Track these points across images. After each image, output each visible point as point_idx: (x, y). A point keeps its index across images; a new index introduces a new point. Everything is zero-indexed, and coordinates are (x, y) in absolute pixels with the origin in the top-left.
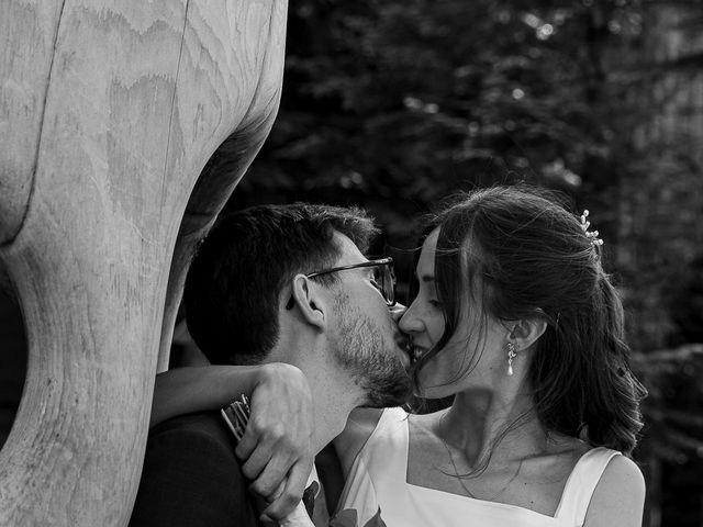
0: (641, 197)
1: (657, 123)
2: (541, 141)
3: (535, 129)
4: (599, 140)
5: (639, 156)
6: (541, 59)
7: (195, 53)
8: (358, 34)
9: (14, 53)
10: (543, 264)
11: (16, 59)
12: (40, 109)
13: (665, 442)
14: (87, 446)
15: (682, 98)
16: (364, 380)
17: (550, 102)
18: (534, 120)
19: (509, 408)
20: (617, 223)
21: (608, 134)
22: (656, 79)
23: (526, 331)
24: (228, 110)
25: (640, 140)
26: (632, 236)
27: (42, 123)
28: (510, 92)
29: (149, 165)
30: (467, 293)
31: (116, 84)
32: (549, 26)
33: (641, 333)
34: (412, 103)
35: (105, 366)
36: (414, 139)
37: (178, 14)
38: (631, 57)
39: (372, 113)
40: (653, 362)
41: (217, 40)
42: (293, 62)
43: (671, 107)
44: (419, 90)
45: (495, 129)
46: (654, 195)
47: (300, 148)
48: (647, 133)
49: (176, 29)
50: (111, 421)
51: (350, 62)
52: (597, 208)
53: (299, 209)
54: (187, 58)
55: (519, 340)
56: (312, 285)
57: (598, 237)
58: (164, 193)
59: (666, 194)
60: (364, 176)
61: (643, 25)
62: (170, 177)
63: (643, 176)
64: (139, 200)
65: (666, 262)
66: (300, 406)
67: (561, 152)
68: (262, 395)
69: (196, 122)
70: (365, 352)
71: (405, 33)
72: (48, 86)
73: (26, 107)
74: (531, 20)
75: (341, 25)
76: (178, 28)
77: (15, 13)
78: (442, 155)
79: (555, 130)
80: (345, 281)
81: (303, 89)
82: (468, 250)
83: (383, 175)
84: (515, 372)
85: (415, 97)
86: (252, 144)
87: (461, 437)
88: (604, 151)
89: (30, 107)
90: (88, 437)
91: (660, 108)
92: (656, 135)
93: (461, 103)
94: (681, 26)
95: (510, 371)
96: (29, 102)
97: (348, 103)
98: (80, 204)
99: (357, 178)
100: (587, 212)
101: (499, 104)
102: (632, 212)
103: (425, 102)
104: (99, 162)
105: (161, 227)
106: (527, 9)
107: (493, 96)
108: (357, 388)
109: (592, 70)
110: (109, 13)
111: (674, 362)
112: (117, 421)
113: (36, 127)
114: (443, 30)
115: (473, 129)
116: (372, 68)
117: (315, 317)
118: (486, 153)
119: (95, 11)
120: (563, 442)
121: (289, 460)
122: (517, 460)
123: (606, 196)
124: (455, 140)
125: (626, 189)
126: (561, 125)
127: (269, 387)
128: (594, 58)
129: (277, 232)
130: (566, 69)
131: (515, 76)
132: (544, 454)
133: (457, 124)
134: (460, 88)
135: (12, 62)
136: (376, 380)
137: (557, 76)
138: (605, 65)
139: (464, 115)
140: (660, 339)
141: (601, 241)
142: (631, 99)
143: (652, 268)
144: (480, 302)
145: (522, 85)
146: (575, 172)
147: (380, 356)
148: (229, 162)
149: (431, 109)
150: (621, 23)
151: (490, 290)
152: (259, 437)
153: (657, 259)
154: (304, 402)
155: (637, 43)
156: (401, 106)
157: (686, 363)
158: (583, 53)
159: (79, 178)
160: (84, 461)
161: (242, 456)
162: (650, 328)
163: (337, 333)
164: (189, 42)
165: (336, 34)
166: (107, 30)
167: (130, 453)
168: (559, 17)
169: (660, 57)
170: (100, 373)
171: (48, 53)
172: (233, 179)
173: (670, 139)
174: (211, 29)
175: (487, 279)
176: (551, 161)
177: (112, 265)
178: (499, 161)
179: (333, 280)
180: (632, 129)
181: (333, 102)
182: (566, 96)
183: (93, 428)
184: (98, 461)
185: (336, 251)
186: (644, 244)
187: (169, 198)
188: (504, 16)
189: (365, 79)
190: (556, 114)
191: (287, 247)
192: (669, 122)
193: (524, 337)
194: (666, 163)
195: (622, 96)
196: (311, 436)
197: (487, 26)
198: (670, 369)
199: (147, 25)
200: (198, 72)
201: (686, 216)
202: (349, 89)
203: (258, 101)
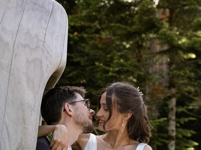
0: (151, 84)
1: (154, 67)
2: (127, 71)
3: (126, 69)
4: (141, 71)
5: (150, 75)
6: (127, 53)
7: (46, 53)
8: (84, 48)
9: (3, 54)
10: (131, 100)
11: (4, 55)
12: (10, 67)
13: (158, 140)
14: (23, 144)
15: (160, 61)
16: (82, 128)
17: (129, 62)
18: (125, 66)
19: (122, 134)
20: (145, 90)
21: (143, 70)
22: (154, 57)
23: (127, 116)
24: (54, 66)
25: (150, 71)
26: (149, 93)
27: (10, 70)
28: (120, 60)
29: (36, 79)
30: (114, 107)
31: (28, 60)
32: (129, 45)
33: (152, 116)
34: (97, 63)
35: (26, 126)
36: (97, 72)
37: (42, 44)
38: (148, 52)
39: (87, 66)
40: (154, 122)
41: (51, 50)
42: (69, 54)
43: (158, 63)
44: (98, 60)
45: (117, 69)
46: (154, 84)
47: (71, 75)
48: (152, 69)
49: (41, 47)
50: (28, 139)
51: (82, 54)
52: (141, 87)
53: (67, 87)
54: (44, 54)
55: (126, 118)
56: (70, 106)
57: (142, 93)
58: (39, 85)
59: (157, 83)
60: (86, 80)
61: (151, 44)
62: (41, 82)
63: (151, 79)
64: (34, 87)
65: (157, 99)
66: (64, 134)
67: (132, 74)
68: (55, 132)
69: (46, 69)
70: (82, 121)
71: (95, 47)
72: (12, 61)
73: (7, 66)
74: (124, 43)
75: (80, 46)
76: (42, 47)
77: (4, 44)
78: (104, 75)
79: (130, 69)
80: (78, 104)
81: (71, 60)
82: (113, 97)
83: (90, 80)
84: (124, 125)
85: (97, 62)
86: (60, 74)
87: (110, 141)
88: (142, 73)
89: (8, 66)
90: (23, 143)
91: (155, 63)
92: (154, 70)
93: (108, 63)
94: (159, 44)
95: (123, 125)
96: (7, 65)
97: (82, 64)
98: (20, 88)
99: (84, 81)
100: (139, 87)
101: (117, 63)
102: (149, 88)
103: (100, 63)
104: (24, 79)
105: (39, 94)
106: (123, 41)
107: (115, 61)
108: (81, 129)
109: (139, 55)
110: (26, 44)
111: (160, 122)
112: (30, 139)
113: (9, 70)
114: (104, 46)
115: (111, 69)
116: (87, 55)
117: (70, 113)
118: (115, 75)
119: (22, 43)
120: (134, 142)
121: (62, 147)
122: (123, 146)
123: (143, 84)
124: (107, 72)
125: (147, 82)
126: (132, 68)
127: (57, 130)
128: (139, 52)
129: (61, 93)
130: (133, 55)
131: (121, 57)
132: (129, 144)
133: (107, 68)
134: (108, 60)
135: (3, 55)
136: (85, 127)
137: (130, 56)
138: (142, 53)
139: (109, 66)
140: (156, 117)
141: (143, 94)
142: (148, 61)
143: (154, 101)
144: (116, 109)
145: (123, 59)
146: (135, 79)
147: (86, 122)
148: (54, 78)
149: (101, 64)
150: (145, 44)
151: (119, 106)
152: (55, 142)
153: (155, 99)
154: (65, 133)
155: (149, 48)
156: (94, 64)
157: (162, 122)
158: (137, 51)
159: (19, 83)
160: (22, 148)
161: (51, 147)
162: (154, 114)
163: (75, 117)
164: (44, 50)
165: (79, 47)
166: (25, 48)
167: (33, 146)
168: (131, 42)
169: (155, 51)
170: (25, 128)
171: (12, 53)
172: (55, 82)
173: (157, 71)
174: (50, 47)
175: (118, 104)
176: (130, 76)
177: (28, 103)
178: (118, 76)
179: (75, 104)
180: (149, 68)
181: (78, 63)
182: (133, 61)
183: (24, 140)
184: (25, 148)
185: (76, 97)
186: (152, 95)
187: (41, 87)
188: (118, 43)
189: (86, 58)
190: (131, 65)
191: (64, 96)
192: (157, 67)
193: (127, 117)
194: (157, 76)
195: (146, 61)
196: (67, 141)
197: (114, 45)
198: (158, 124)
199: (34, 47)
200: (47, 57)
201: (162, 88)
202: (82, 60)
203: (61, 64)
